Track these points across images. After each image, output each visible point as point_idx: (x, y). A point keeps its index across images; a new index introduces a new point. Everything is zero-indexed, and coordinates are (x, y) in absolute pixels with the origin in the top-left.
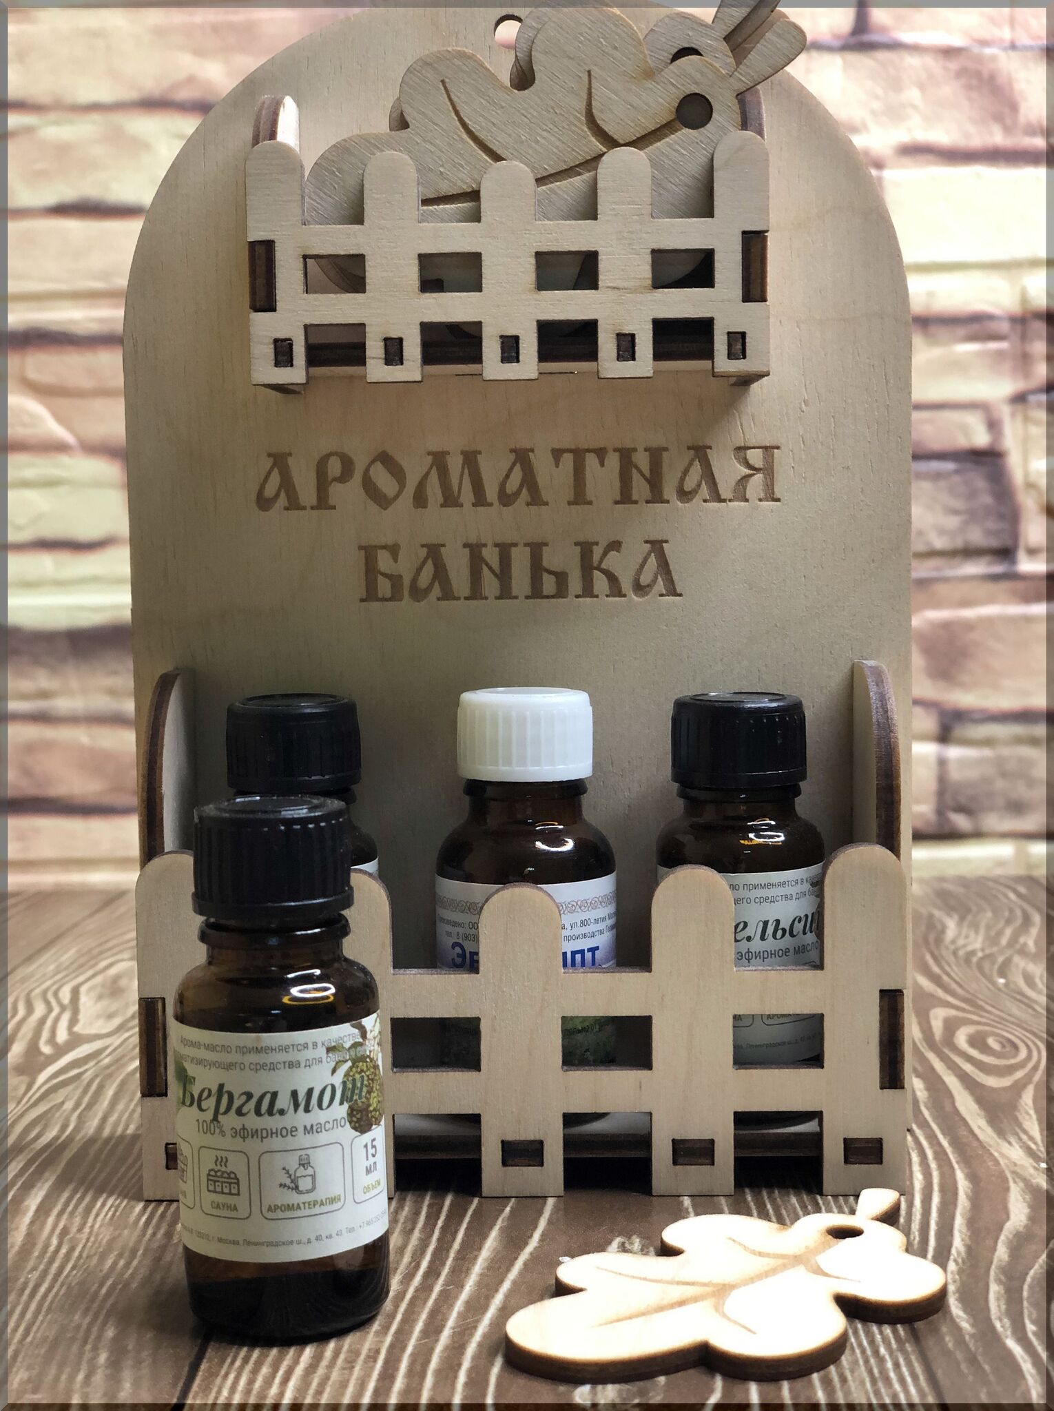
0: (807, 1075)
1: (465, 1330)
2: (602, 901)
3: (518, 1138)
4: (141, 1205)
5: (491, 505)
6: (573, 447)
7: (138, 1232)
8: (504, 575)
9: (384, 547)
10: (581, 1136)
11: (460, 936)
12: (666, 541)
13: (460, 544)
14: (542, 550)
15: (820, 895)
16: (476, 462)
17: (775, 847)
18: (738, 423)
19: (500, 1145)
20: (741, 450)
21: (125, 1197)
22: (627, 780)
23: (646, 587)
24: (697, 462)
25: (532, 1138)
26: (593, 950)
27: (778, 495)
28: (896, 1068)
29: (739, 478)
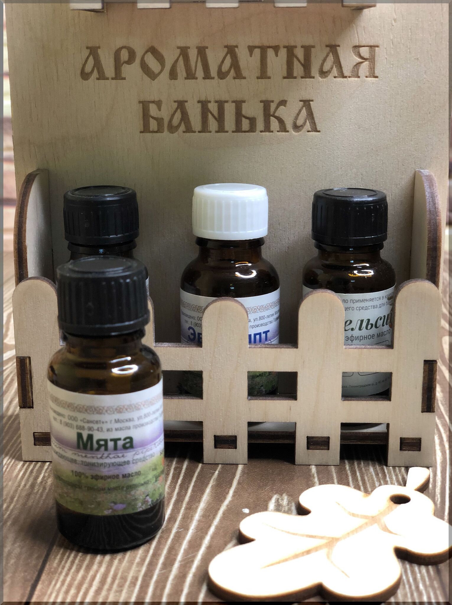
0: (381, 405)
1: (187, 563)
2: (272, 305)
3: (223, 434)
4: (22, 463)
5: (213, 78)
6: (260, 45)
7: (16, 484)
8: (220, 119)
9: (153, 102)
10: (257, 432)
11: (193, 323)
12: (312, 101)
13: (196, 101)
14: (242, 105)
15: (393, 304)
16: (205, 53)
17: (368, 277)
18: (356, 32)
19: (213, 438)
20: (357, 47)
21: (13, 458)
22: (288, 233)
23: (300, 127)
24: (331, 54)
25: (230, 434)
26: (266, 332)
27: (377, 74)
28: (431, 401)
29: (355, 64)
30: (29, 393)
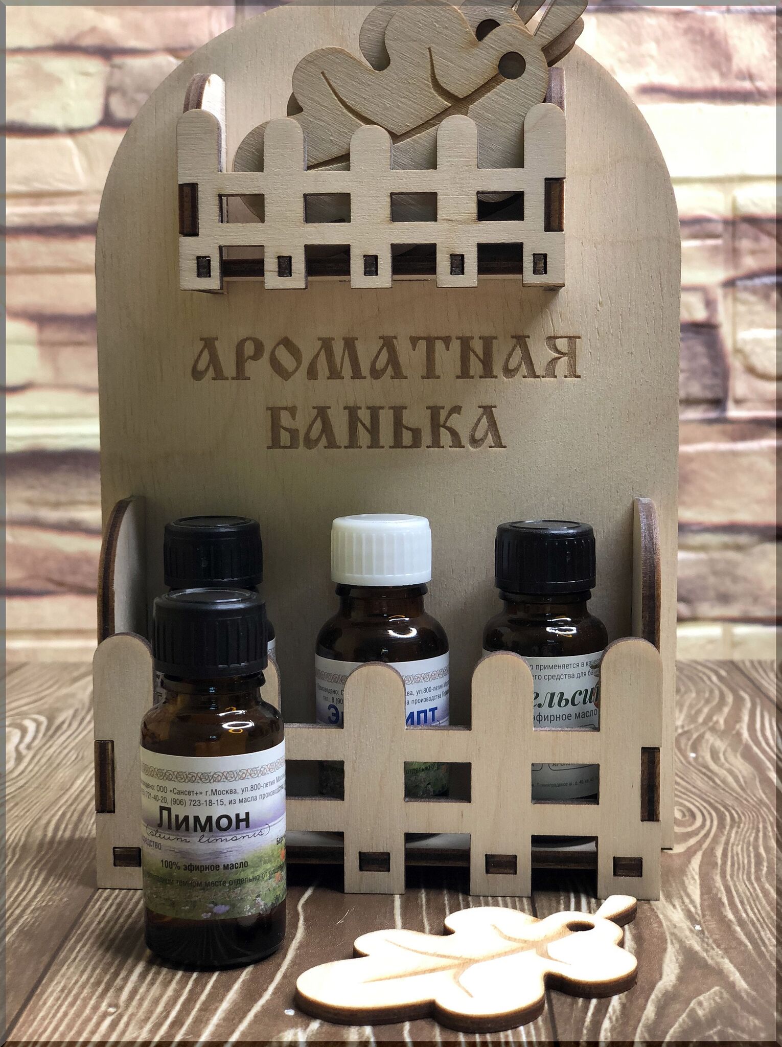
0: (586, 810)
2: (440, 674)
3: (371, 851)
5: (364, 378)
6: (426, 336)
8: (373, 430)
9: (285, 408)
10: (418, 849)
11: (335, 700)
12: (495, 407)
13: (341, 407)
14: (402, 412)
15: (599, 675)
16: (354, 346)
18: (550, 318)
19: (358, 855)
20: (551, 339)
22: (464, 584)
23: (479, 440)
24: (518, 347)
25: (381, 851)
26: (433, 710)
27: (578, 373)
28: (653, 806)
29: (550, 360)
30: (109, 791)
